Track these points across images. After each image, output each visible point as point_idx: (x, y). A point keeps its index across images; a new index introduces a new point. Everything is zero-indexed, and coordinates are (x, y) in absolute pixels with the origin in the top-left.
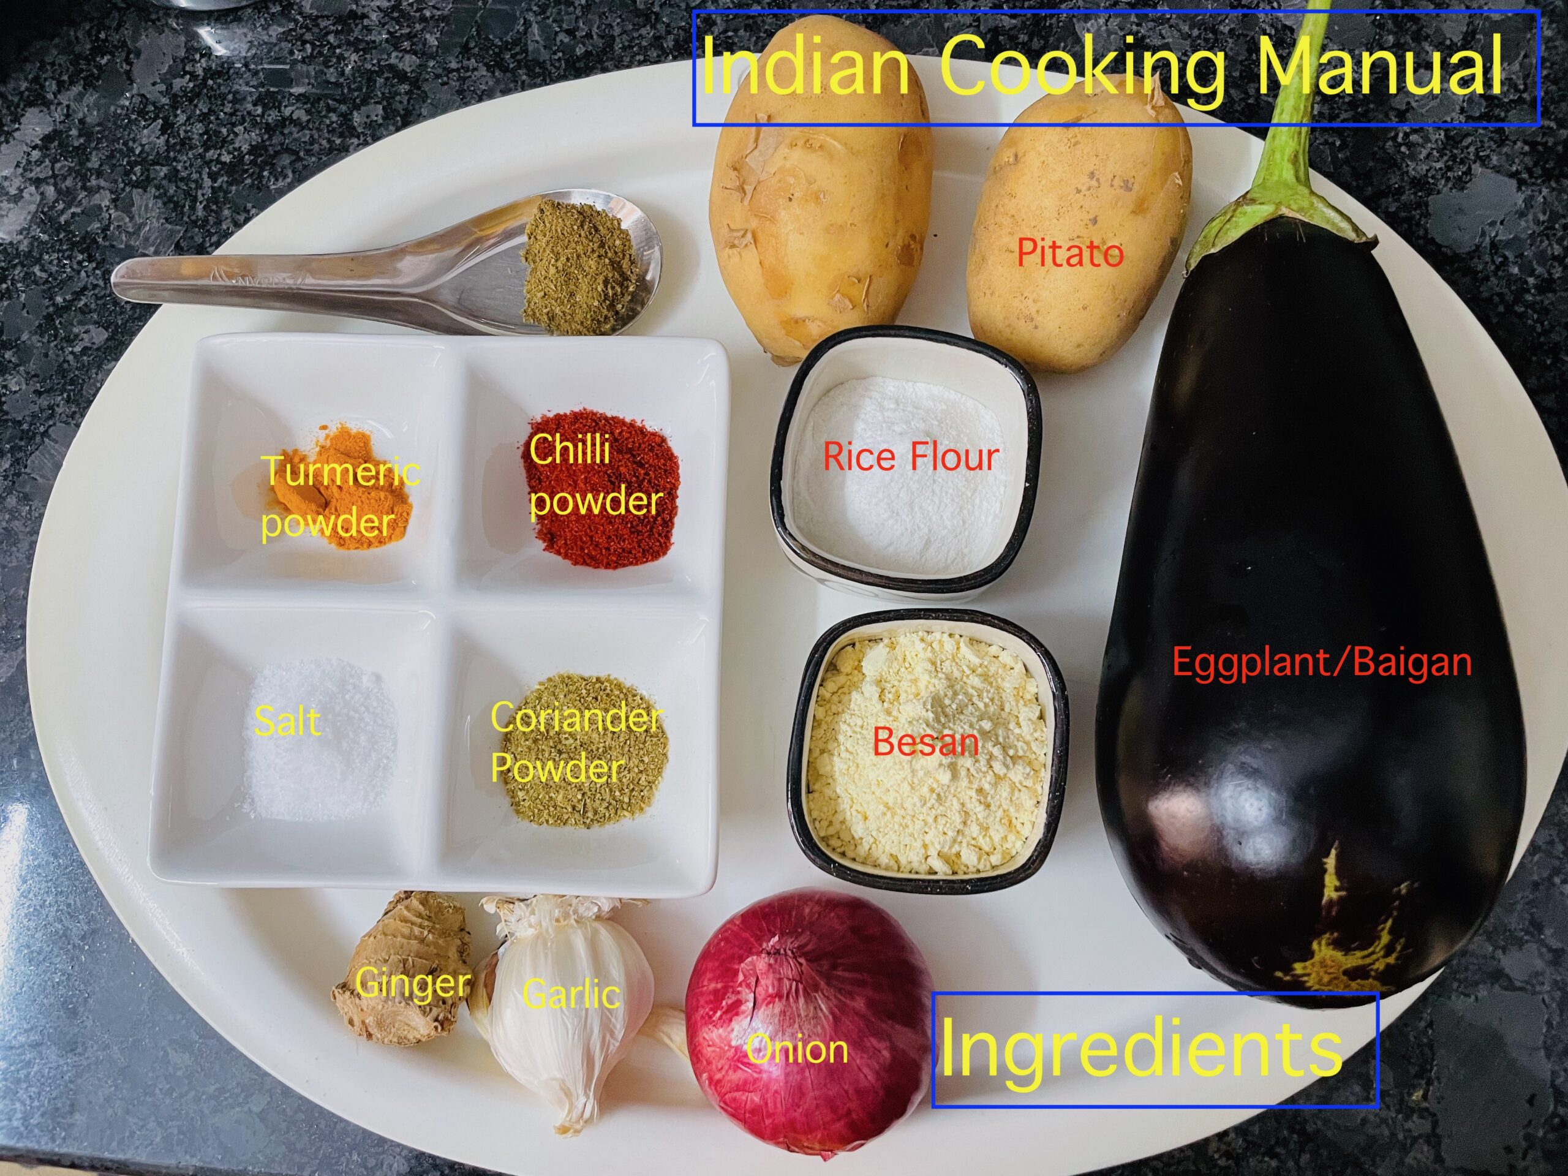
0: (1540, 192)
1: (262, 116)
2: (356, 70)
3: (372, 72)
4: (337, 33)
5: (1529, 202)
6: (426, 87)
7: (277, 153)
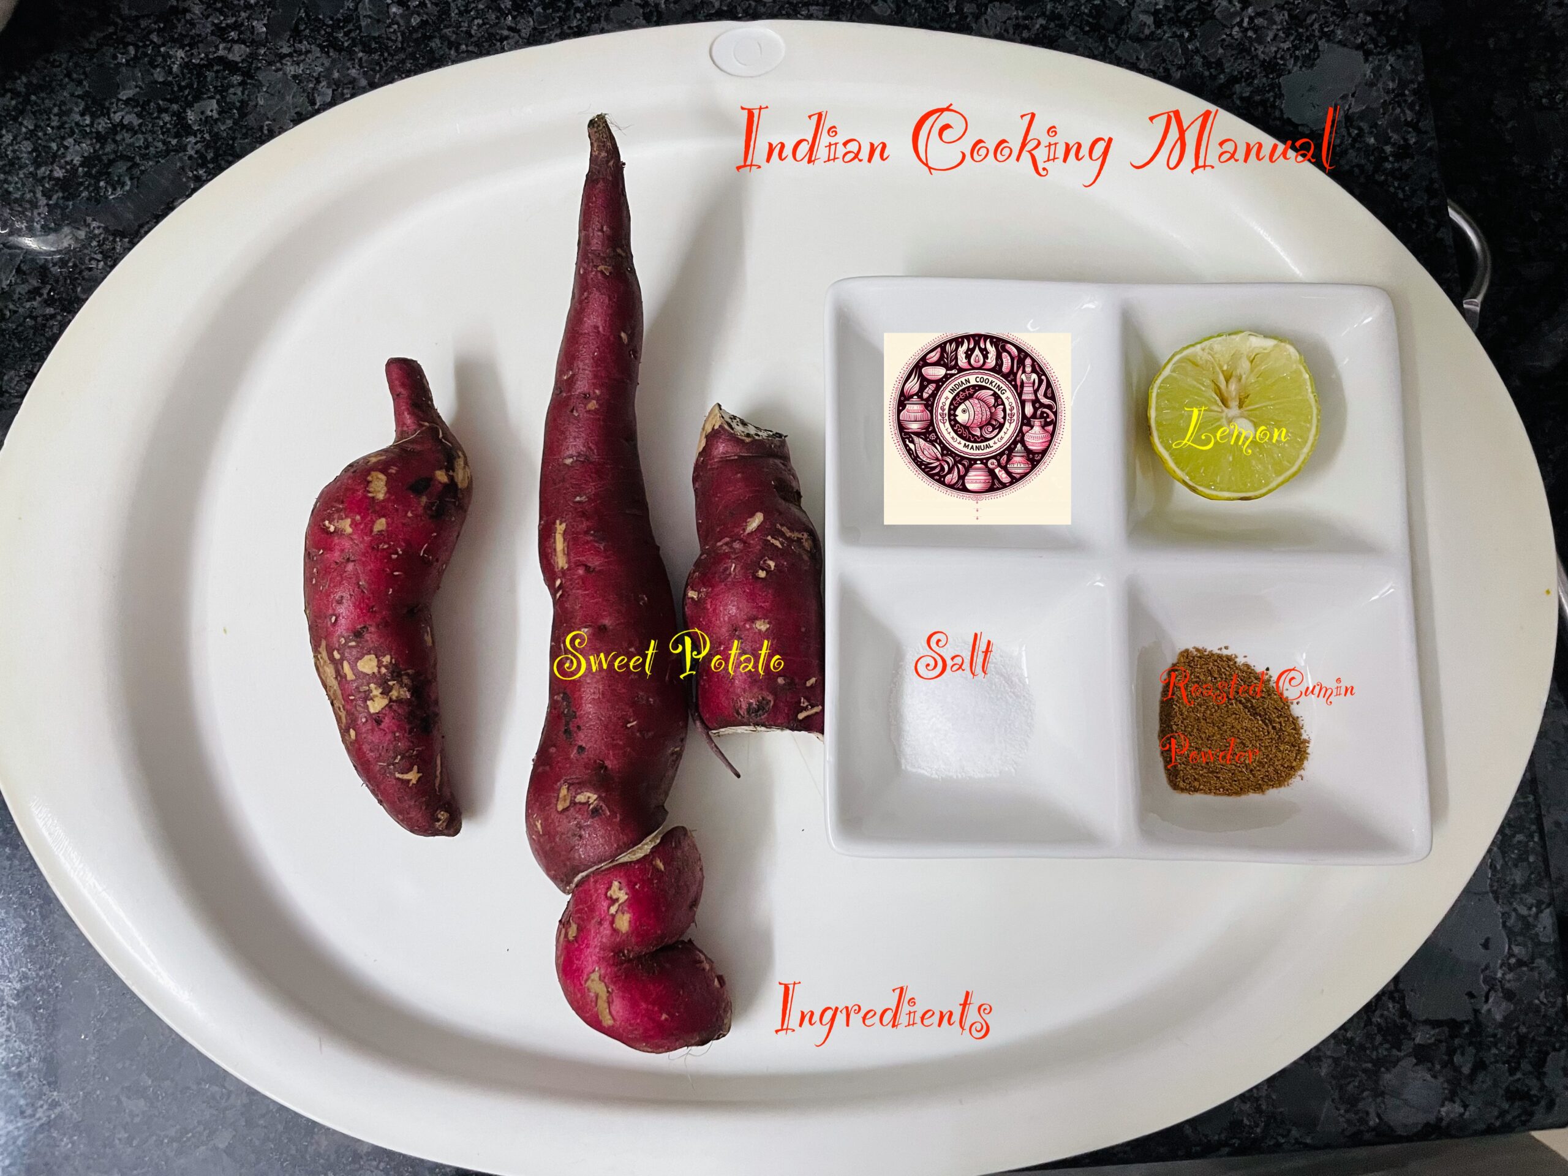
0: (1387, 61)
1: (91, 125)
2: (185, 65)
3: (201, 66)
4: (160, 31)
5: (1376, 70)
6: (260, 76)
7: (111, 162)
